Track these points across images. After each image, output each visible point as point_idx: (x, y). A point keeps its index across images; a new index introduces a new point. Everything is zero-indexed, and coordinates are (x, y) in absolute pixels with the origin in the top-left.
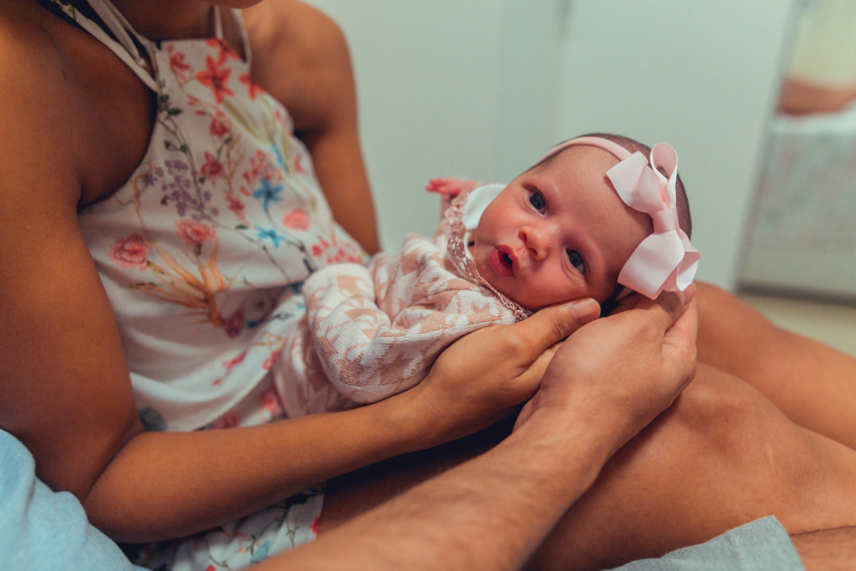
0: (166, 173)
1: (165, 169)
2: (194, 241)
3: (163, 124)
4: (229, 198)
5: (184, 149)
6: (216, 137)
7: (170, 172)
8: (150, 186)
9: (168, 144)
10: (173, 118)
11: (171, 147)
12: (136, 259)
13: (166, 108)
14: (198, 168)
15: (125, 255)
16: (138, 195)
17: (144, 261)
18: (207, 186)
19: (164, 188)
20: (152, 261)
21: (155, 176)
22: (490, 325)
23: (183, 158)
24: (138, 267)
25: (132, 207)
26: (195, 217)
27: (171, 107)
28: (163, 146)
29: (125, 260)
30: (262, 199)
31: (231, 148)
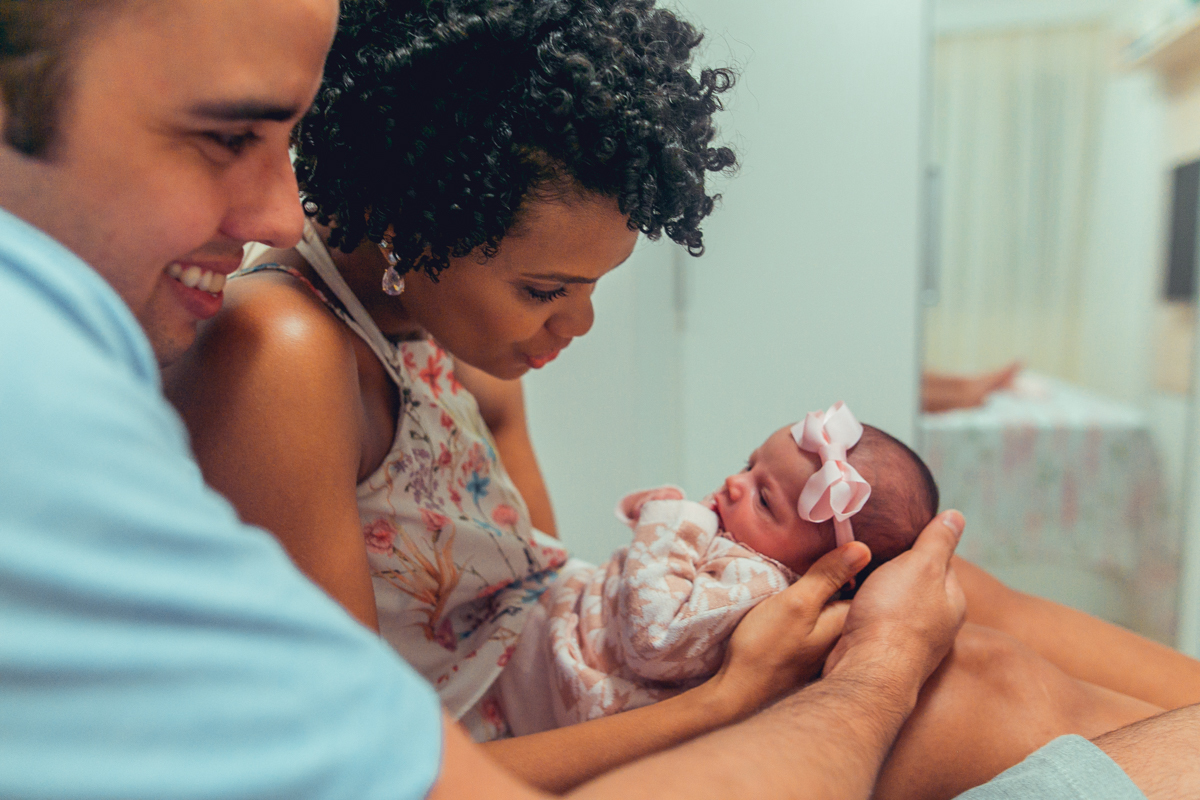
0: (414, 460)
1: (413, 456)
2: (435, 526)
3: (410, 415)
4: (451, 490)
5: (426, 438)
6: (445, 428)
7: (417, 460)
8: (401, 471)
9: (413, 434)
10: (415, 408)
11: (416, 436)
12: (384, 545)
13: (410, 400)
14: (437, 457)
15: (374, 541)
16: (390, 481)
17: (389, 547)
18: (437, 476)
19: (412, 475)
20: (396, 546)
21: (407, 463)
22: (769, 596)
23: (426, 447)
24: (386, 553)
25: (385, 492)
26: (428, 505)
27: (414, 399)
28: (408, 435)
29: (374, 546)
30: (473, 492)
31: (457, 439)
